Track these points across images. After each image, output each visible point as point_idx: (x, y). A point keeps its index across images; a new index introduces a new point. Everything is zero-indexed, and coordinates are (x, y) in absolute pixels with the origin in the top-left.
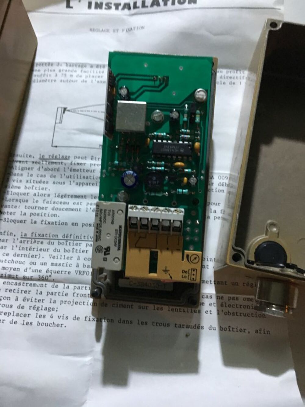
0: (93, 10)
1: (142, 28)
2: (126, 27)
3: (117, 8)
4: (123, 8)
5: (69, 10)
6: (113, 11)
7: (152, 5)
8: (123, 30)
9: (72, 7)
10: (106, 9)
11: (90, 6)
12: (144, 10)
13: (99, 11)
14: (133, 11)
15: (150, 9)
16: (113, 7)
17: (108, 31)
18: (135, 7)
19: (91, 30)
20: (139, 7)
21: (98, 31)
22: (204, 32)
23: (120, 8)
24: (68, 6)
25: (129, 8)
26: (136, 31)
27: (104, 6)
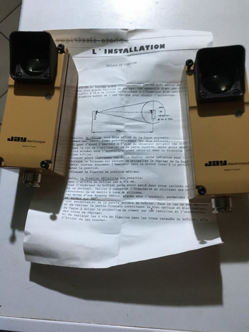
0: (107, 54)
1: (136, 63)
2: (126, 63)
3: (121, 52)
4: (124, 52)
5: (94, 55)
6: (118, 54)
7: (140, 50)
8: (125, 64)
9: (96, 53)
10: (114, 53)
11: (106, 52)
12: (136, 52)
13: (110, 54)
14: (129, 53)
15: (139, 52)
16: (119, 52)
17: (116, 65)
18: (131, 51)
19: (107, 66)
20: (132, 51)
21: (111, 66)
22: (169, 64)
23: (122, 52)
24: (94, 53)
25: (128, 52)
26: (132, 65)
27: (113, 52)
